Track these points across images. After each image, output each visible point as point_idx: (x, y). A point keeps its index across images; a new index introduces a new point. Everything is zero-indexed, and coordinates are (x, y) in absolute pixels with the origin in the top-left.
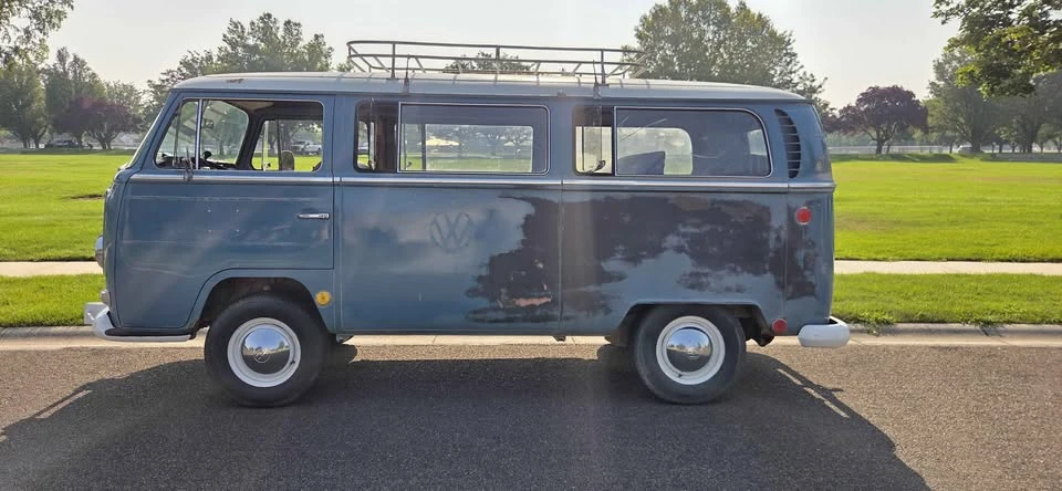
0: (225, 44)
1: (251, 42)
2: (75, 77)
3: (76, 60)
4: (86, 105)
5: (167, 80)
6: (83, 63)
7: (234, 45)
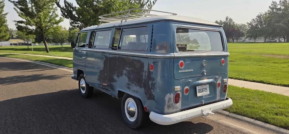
0: (269, 9)
1: (279, 7)
2: (229, 23)
3: (230, 19)
4: (230, 31)
5: (252, 22)
6: (232, 20)
7: (272, 9)
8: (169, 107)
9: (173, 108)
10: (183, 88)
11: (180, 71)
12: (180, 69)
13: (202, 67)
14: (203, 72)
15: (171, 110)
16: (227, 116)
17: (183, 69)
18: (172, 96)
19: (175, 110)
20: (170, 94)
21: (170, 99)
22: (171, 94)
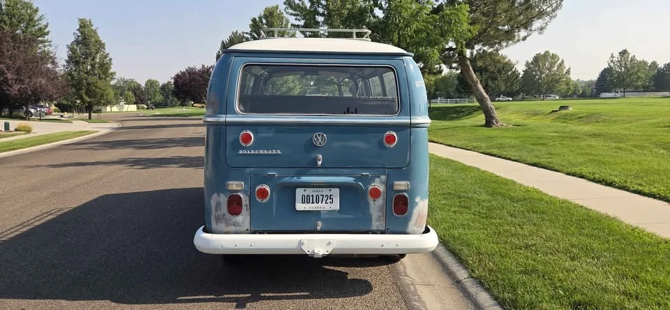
8: (218, 219)
9: (227, 224)
10: (252, 187)
11: (241, 152)
12: (243, 148)
13: (311, 147)
14: (316, 160)
15: (222, 226)
16: (458, 282)
17: (250, 148)
18: (223, 199)
19: (232, 228)
20: (219, 195)
21: (218, 205)
22: (221, 194)
